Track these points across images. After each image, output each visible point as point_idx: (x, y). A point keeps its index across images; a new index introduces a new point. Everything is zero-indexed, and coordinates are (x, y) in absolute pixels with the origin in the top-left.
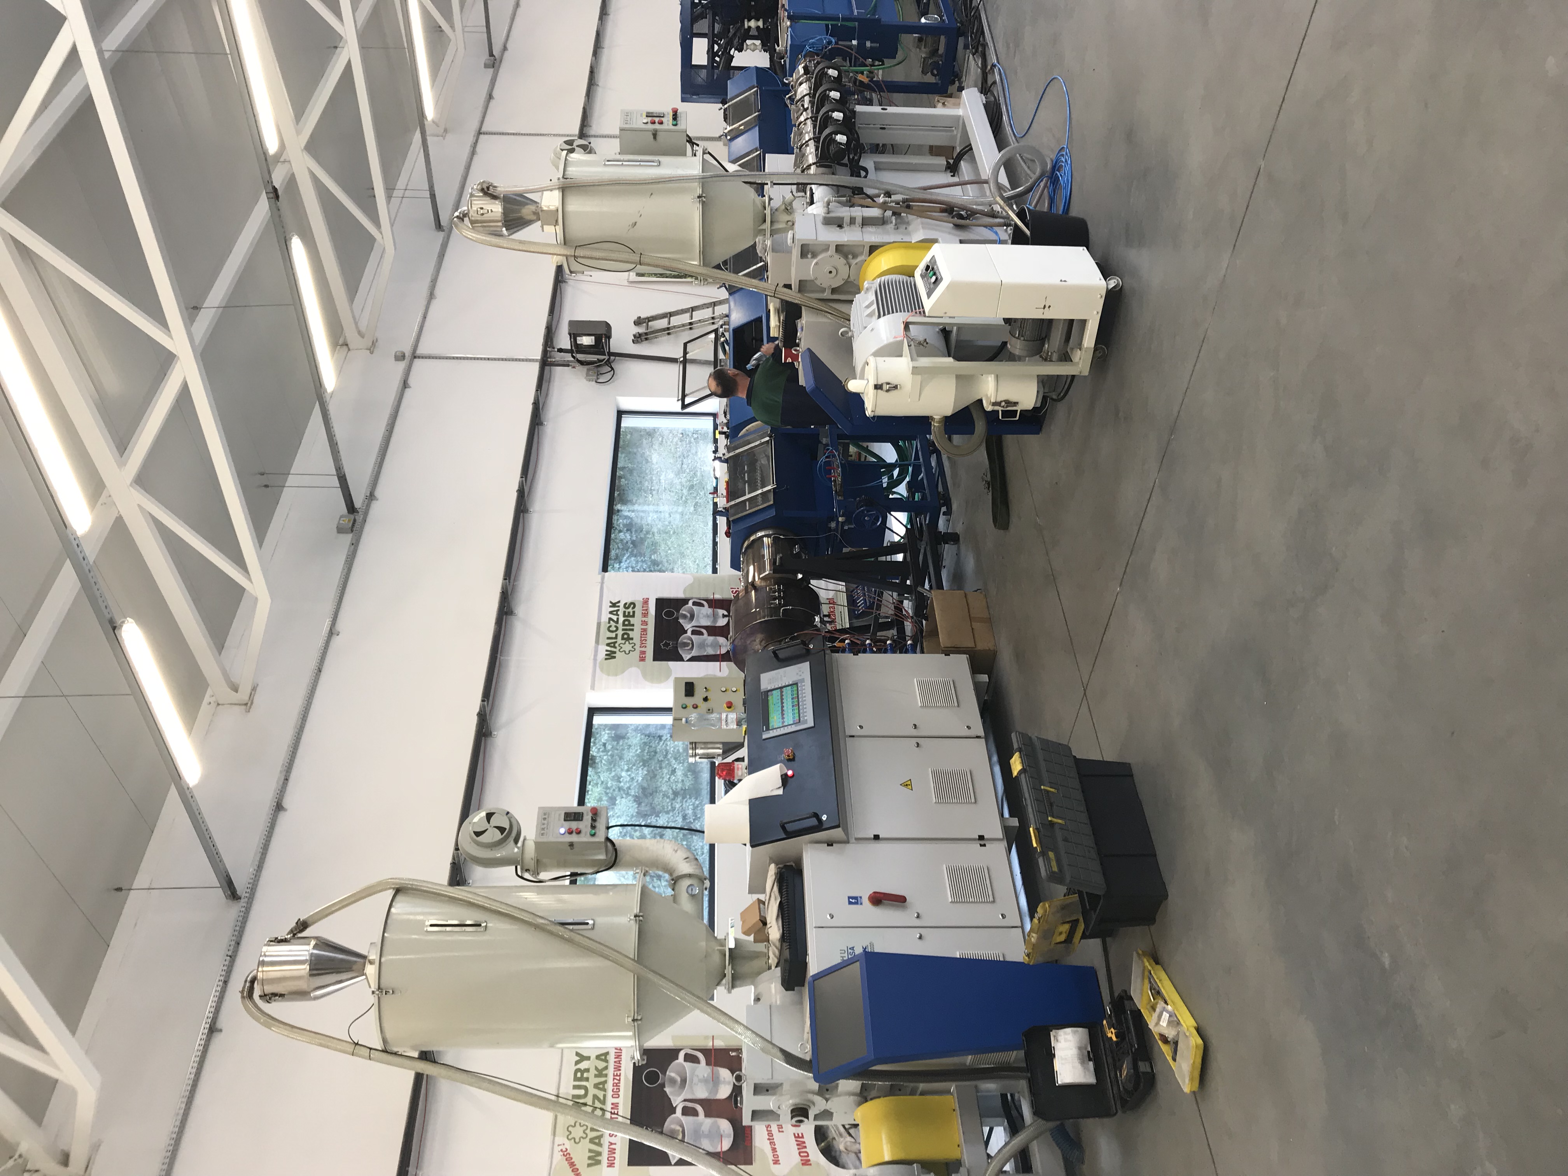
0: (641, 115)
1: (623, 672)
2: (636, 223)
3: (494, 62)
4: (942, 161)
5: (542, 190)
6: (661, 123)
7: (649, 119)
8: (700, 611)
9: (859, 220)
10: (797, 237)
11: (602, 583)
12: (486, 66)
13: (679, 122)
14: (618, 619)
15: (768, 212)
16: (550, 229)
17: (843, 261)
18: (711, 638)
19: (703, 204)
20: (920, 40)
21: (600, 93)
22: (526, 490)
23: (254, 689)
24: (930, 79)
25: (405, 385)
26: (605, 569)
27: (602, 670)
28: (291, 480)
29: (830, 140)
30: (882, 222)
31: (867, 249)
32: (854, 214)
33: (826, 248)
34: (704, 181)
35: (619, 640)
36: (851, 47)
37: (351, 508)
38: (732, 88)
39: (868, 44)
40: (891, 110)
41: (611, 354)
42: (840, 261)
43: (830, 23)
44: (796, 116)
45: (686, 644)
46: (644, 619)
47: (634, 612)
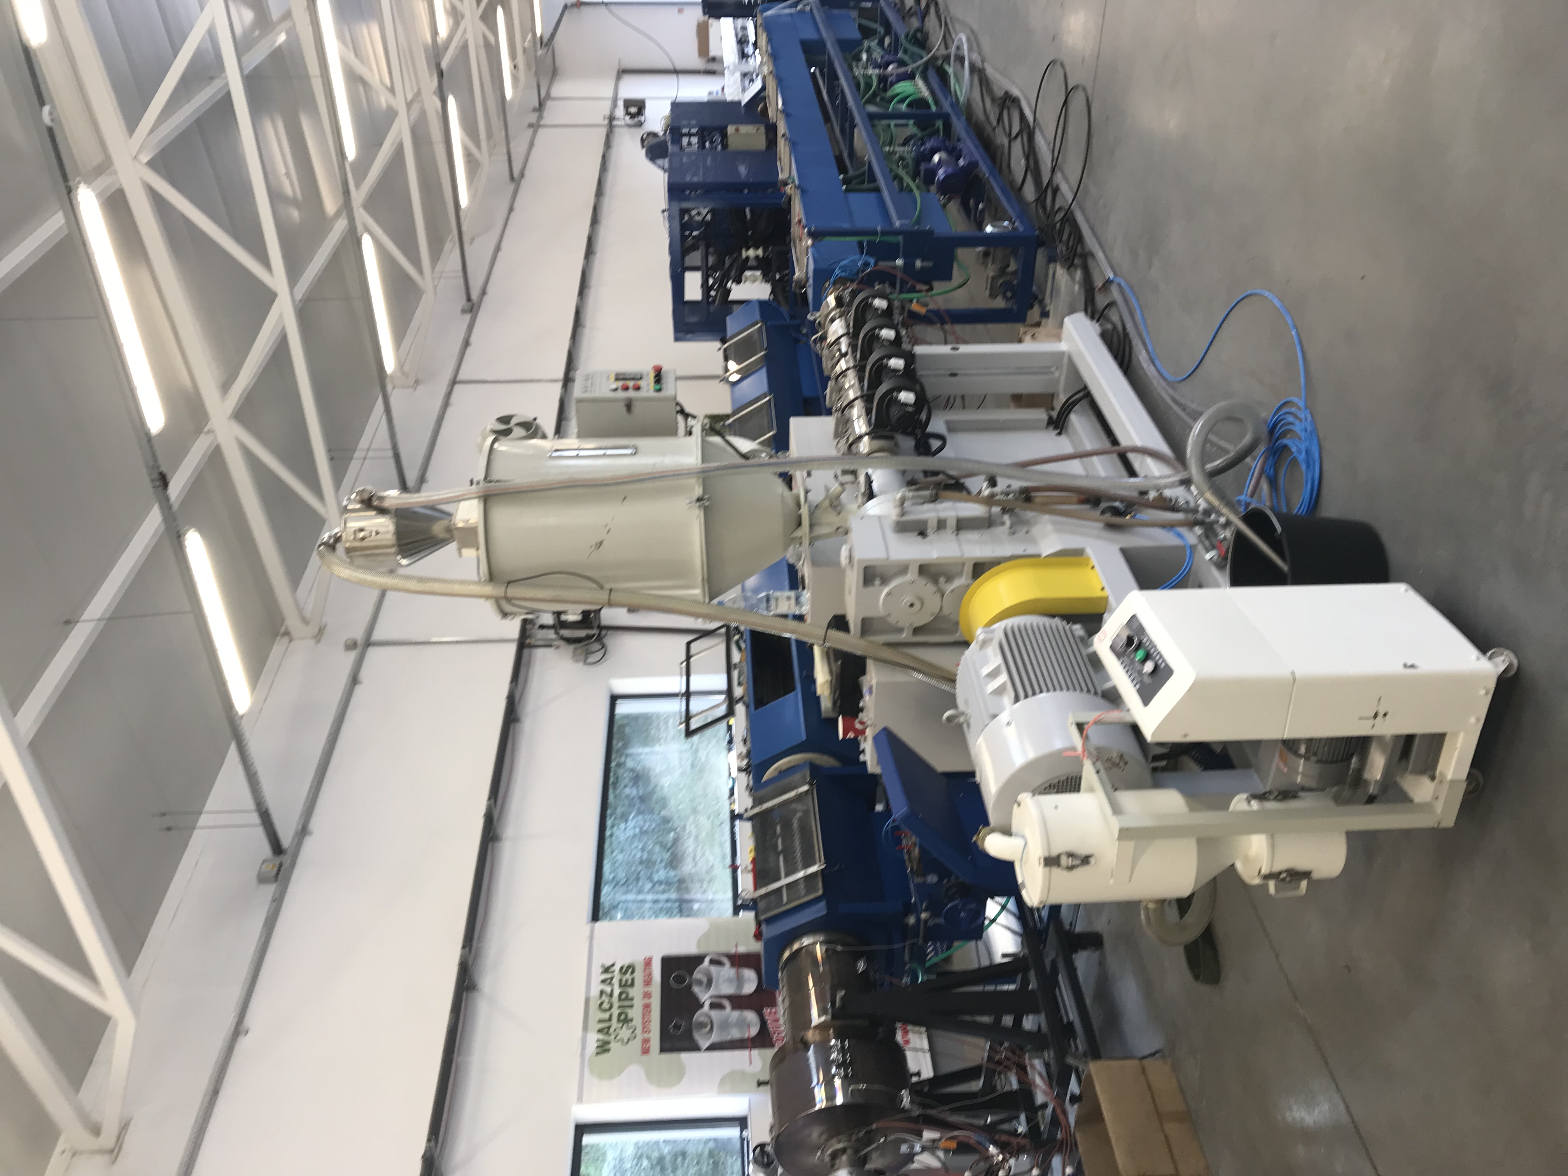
0: (608, 377)
1: (620, 1073)
2: (601, 542)
3: (472, 307)
4: (1040, 415)
5: (457, 500)
6: (637, 388)
7: (620, 384)
8: (719, 972)
9: (952, 523)
10: (857, 556)
11: (591, 938)
12: (464, 311)
13: (664, 386)
14: (612, 991)
15: (804, 511)
16: (469, 553)
17: (931, 588)
18: (736, 1014)
19: (707, 511)
20: (986, 254)
21: (587, 335)
22: (496, 814)
23: (124, 1127)
24: (999, 303)
25: (354, 680)
26: (596, 915)
27: (592, 1070)
28: (203, 820)
29: (889, 399)
30: (987, 523)
31: (968, 569)
32: (943, 515)
33: (903, 569)
34: (705, 476)
35: (614, 1023)
36: (895, 267)
37: (277, 848)
38: (732, 324)
39: (918, 264)
40: (964, 349)
41: (601, 628)
42: (927, 588)
43: (865, 239)
44: (830, 366)
45: (702, 1025)
46: (646, 989)
47: (633, 980)
